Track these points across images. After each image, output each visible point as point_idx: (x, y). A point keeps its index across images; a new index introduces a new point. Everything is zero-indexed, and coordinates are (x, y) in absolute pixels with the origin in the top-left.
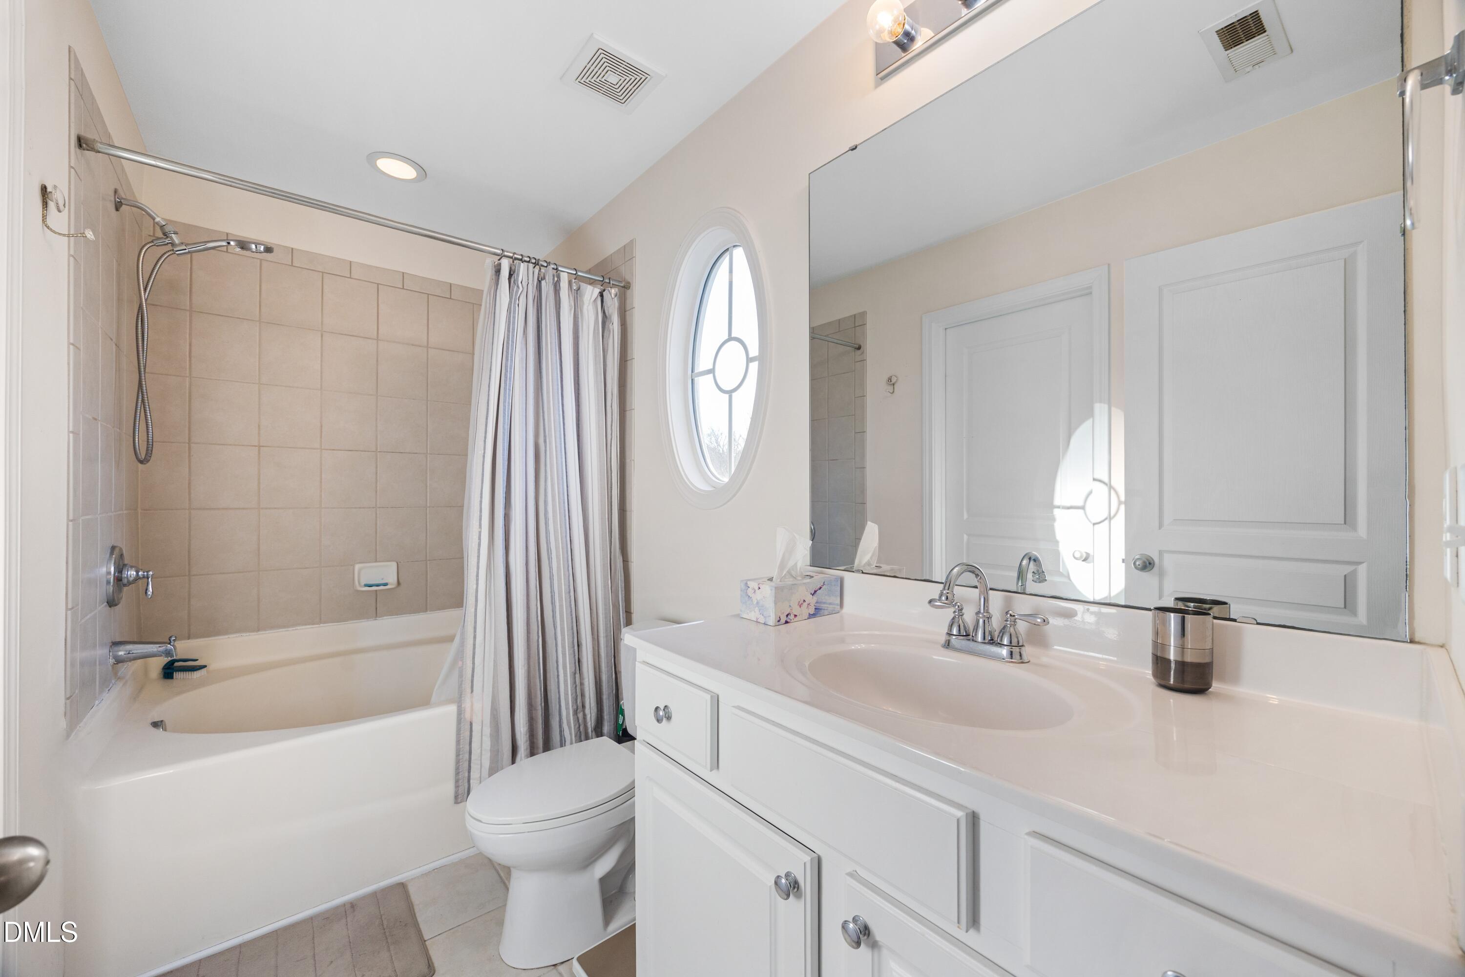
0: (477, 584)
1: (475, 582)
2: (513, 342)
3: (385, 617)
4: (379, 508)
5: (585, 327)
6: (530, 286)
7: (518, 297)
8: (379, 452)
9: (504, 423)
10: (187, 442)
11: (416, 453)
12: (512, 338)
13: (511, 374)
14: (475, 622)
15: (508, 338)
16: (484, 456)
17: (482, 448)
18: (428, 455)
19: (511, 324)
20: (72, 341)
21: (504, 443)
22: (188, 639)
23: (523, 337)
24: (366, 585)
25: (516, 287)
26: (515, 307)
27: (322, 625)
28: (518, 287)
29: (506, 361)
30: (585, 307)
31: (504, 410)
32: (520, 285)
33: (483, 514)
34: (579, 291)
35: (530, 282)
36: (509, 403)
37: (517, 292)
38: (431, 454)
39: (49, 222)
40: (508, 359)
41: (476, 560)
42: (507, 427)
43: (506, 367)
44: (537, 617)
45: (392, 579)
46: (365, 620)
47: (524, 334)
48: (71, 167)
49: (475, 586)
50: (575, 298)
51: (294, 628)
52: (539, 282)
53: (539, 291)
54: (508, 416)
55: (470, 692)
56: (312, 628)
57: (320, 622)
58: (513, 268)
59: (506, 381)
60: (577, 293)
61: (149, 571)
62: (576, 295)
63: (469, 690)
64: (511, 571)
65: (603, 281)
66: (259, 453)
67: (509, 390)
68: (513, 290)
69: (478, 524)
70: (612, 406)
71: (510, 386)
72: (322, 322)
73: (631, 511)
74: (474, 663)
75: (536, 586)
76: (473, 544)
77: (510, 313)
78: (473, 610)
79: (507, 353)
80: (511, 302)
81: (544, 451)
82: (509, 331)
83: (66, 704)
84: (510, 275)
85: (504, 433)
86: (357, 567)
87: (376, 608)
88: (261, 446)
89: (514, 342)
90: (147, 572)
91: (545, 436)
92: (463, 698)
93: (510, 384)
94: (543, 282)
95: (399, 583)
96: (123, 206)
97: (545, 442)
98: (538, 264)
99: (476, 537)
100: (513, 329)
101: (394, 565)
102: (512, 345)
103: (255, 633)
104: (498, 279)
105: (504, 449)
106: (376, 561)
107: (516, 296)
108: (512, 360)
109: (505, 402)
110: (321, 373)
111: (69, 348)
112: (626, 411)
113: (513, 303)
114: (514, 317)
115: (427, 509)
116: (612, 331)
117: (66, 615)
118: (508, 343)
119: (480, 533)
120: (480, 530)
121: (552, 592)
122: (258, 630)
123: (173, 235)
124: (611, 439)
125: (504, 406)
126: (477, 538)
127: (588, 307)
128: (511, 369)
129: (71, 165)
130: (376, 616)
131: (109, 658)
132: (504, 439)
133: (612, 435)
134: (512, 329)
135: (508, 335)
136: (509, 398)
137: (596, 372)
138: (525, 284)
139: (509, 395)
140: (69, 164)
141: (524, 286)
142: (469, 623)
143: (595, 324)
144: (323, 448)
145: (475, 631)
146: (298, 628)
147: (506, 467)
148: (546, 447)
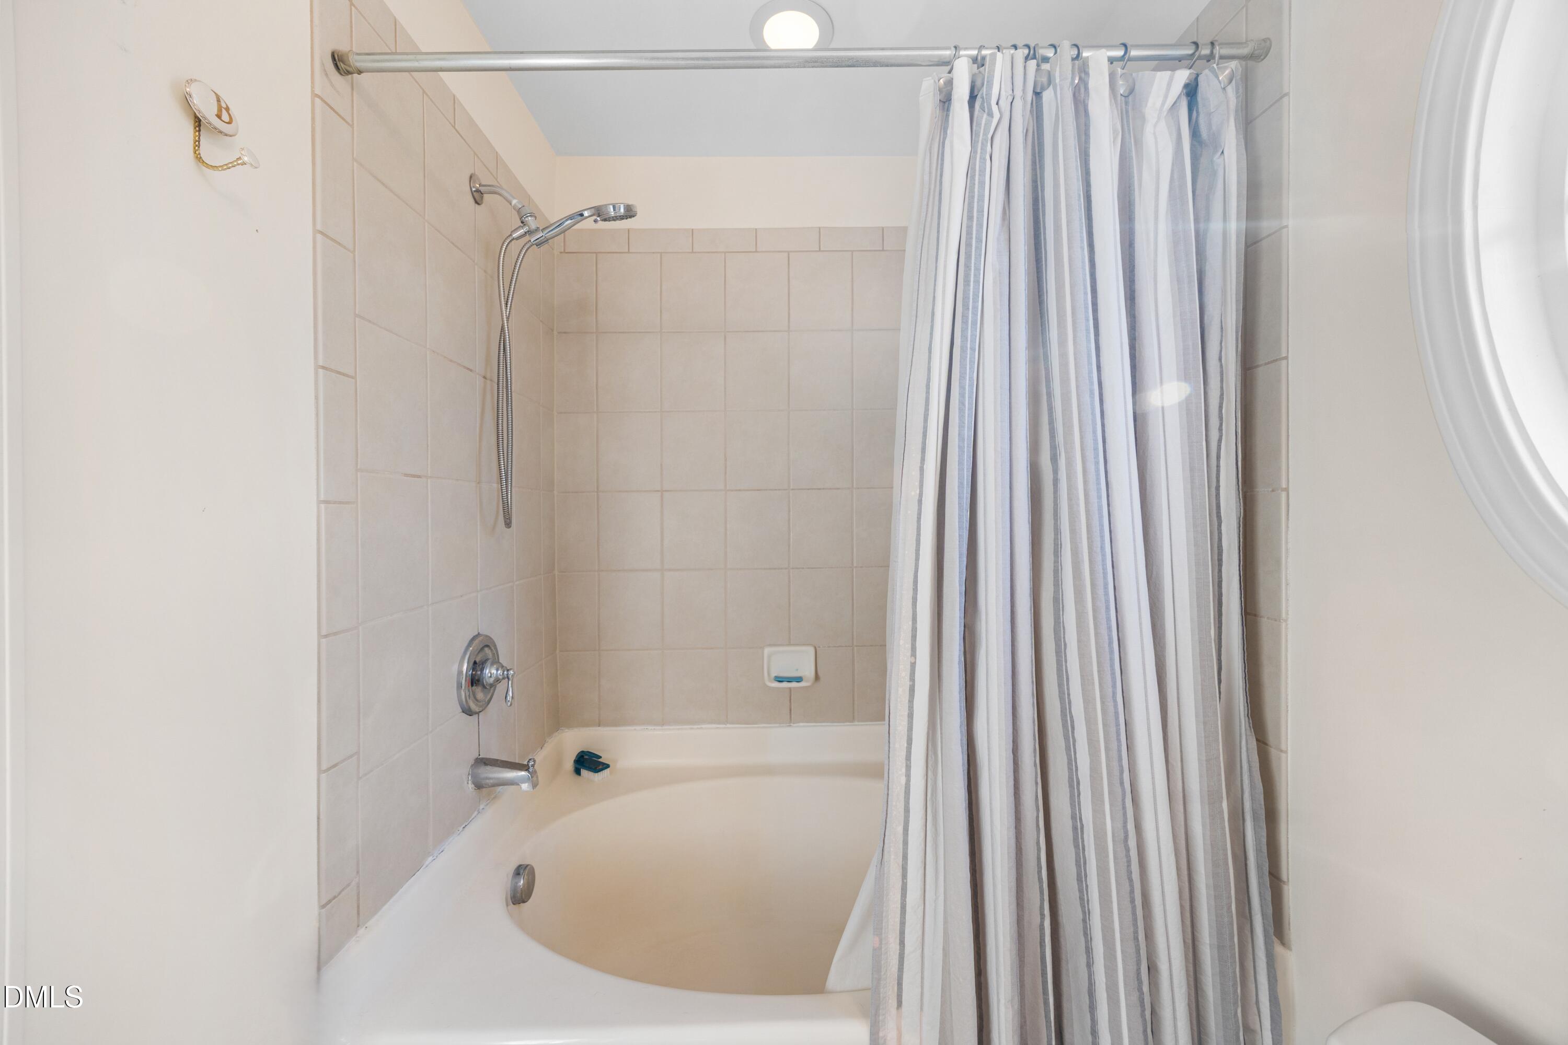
0: (908, 776)
1: (904, 770)
2: (979, 240)
3: (801, 724)
4: (793, 568)
5: (1146, 176)
6: (1018, 104)
7: (990, 136)
8: (792, 489)
9: (961, 426)
10: (596, 490)
11: (838, 489)
12: (977, 231)
13: (975, 314)
14: (905, 857)
15: (969, 233)
16: (920, 502)
17: (917, 484)
18: (854, 490)
19: (976, 200)
20: (321, 363)
21: (961, 470)
22: (599, 726)
23: (1003, 225)
24: (780, 680)
25: (985, 116)
26: (985, 159)
27: (728, 726)
28: (990, 114)
29: (965, 286)
30: (1149, 129)
31: (962, 395)
32: (995, 108)
33: (919, 626)
34: (1130, 98)
35: (1018, 93)
36: (971, 378)
37: (988, 124)
38: (858, 488)
39: (203, 152)
40: (969, 281)
41: (905, 723)
42: (968, 433)
43: (966, 298)
44: (1040, 872)
45: (808, 671)
46: (777, 725)
47: (1004, 219)
48: (315, 95)
49: (903, 780)
50: (1122, 113)
51: (699, 727)
52: (1037, 94)
53: (1037, 117)
54: (970, 409)
55: (896, 1005)
56: (717, 728)
57: (726, 722)
58: (978, 83)
59: (964, 331)
60: (1127, 103)
61: (511, 669)
62: (1124, 106)
63: (893, 1002)
64: (978, 757)
65: (1193, 55)
66: (662, 500)
67: (973, 349)
68: (979, 125)
69: (909, 646)
70: (1220, 359)
71: (973, 341)
72: (725, 319)
73: (1277, 619)
74: (902, 943)
75: (1037, 797)
76: (900, 690)
77: (973, 177)
78: (900, 829)
79: (967, 267)
80: (976, 152)
81: (1051, 483)
82: (970, 218)
83: (319, 914)
84: (973, 98)
85: (961, 448)
86: (767, 651)
87: (791, 710)
88: (664, 491)
89: (981, 241)
90: (508, 670)
91: (1054, 447)
92: (881, 1018)
93: (973, 336)
94: (1047, 95)
95: (817, 677)
96: (485, 195)
97: (1054, 459)
98: (1034, 57)
99: (905, 675)
100: (981, 211)
101: (811, 650)
102: (978, 248)
103: (660, 728)
104: (947, 116)
105: (961, 484)
106: (790, 644)
107: (985, 134)
108: (979, 282)
109: (962, 377)
110: (725, 388)
111: (316, 374)
112: (1258, 366)
113: (979, 151)
114: (982, 183)
115: (853, 570)
116: (1221, 173)
117: (319, 781)
118: (969, 245)
119: (913, 665)
120: (913, 661)
121: (1076, 818)
122: (663, 725)
123: (530, 218)
124: (1220, 441)
125: (962, 387)
126: (908, 678)
127: (1155, 126)
128: (975, 301)
129: (316, 92)
130: (790, 722)
131: (468, 783)
132: (960, 463)
133: (1220, 429)
134: (978, 211)
135: (969, 227)
136: (971, 368)
137: (1177, 279)
138: (1005, 104)
139: (972, 362)
140: (313, 91)
141: (1003, 110)
142: (893, 857)
143: (1173, 164)
144: (728, 488)
145: (904, 876)
146: (703, 726)
147: (966, 525)
148: (1056, 471)
